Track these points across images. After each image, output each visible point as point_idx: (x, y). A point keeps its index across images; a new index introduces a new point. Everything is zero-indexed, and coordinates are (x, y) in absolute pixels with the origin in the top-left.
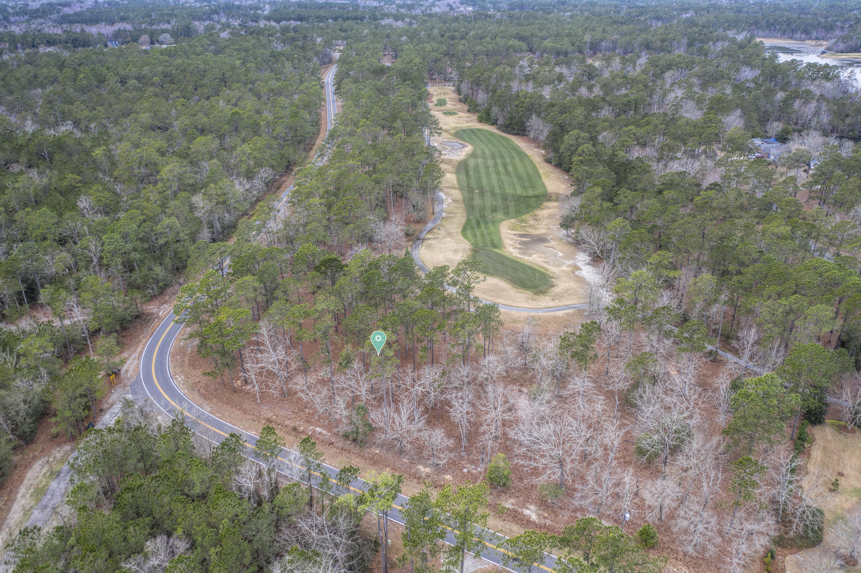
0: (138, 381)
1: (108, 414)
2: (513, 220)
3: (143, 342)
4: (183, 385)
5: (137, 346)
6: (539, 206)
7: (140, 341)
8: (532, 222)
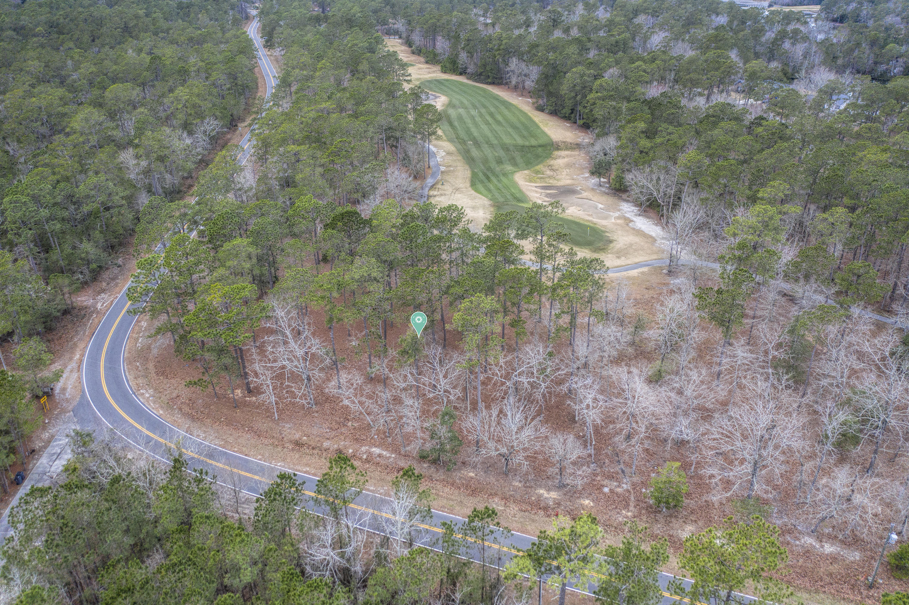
0: (83, 404)
1: (45, 455)
2: (526, 172)
3: (81, 345)
4: (154, 403)
5: (73, 353)
6: (549, 156)
7: (75, 345)
8: (549, 173)
